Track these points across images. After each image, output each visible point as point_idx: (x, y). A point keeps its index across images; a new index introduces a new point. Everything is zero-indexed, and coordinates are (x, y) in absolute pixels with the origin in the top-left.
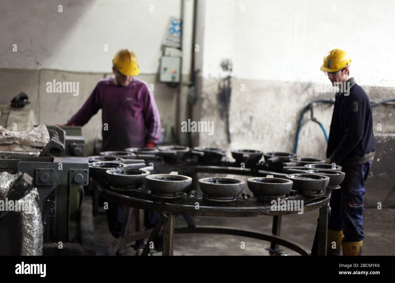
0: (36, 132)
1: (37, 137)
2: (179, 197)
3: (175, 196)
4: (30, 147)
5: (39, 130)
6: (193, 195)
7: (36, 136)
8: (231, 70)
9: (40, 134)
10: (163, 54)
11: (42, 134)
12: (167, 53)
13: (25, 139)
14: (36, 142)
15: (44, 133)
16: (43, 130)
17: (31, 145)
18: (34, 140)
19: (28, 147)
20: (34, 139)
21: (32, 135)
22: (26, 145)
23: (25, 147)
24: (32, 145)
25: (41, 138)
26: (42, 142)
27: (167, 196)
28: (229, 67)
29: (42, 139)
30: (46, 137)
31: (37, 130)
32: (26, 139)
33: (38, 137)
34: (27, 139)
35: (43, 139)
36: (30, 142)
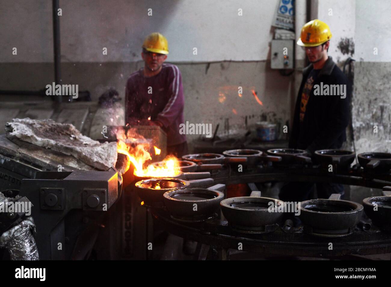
0: (103, 150)
1: (101, 157)
2: (269, 231)
3: (263, 230)
4: (88, 166)
5: (107, 149)
6: (289, 226)
7: (101, 155)
8: (353, 52)
9: (106, 154)
10: (274, 38)
11: (109, 155)
12: (277, 36)
13: (85, 155)
14: (97, 162)
15: (111, 154)
16: (112, 151)
17: (90, 164)
18: (95, 160)
19: (86, 166)
20: (96, 158)
21: (97, 152)
22: (84, 163)
23: (83, 164)
24: (92, 165)
25: (106, 159)
26: (104, 165)
27: (252, 231)
28: (350, 49)
29: (106, 161)
30: (111, 160)
31: (106, 148)
32: (87, 155)
33: (103, 157)
34: (89, 156)
35: (108, 161)
36: (91, 161)
